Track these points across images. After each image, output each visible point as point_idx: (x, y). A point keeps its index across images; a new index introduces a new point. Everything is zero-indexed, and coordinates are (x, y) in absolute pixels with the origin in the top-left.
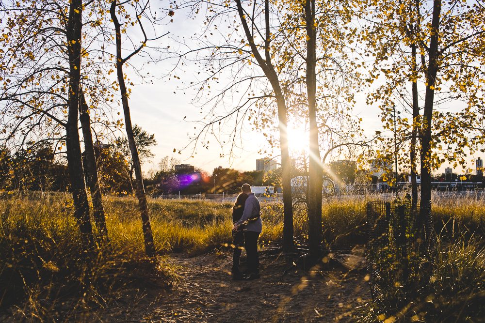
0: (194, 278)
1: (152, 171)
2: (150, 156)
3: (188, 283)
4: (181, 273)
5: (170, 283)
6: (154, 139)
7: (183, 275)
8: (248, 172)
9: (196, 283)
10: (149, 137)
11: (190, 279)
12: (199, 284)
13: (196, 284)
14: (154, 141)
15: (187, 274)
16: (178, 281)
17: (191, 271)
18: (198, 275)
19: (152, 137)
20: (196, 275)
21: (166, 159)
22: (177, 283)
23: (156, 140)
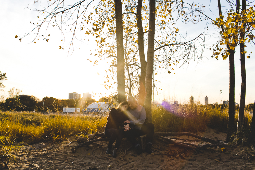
0: (33, 159)
1: (3, 96)
2: (3, 86)
3: (27, 164)
4: (20, 154)
5: (5, 164)
6: (5, 76)
7: (22, 156)
8: (64, 100)
9: (36, 163)
10: (2, 75)
11: (29, 160)
12: (39, 165)
13: (36, 165)
14: (5, 77)
15: (26, 155)
16: (15, 162)
17: (29, 153)
18: (37, 156)
19: (4, 75)
20: (36, 156)
21: (13, 89)
22: (14, 164)
23: (6, 77)
